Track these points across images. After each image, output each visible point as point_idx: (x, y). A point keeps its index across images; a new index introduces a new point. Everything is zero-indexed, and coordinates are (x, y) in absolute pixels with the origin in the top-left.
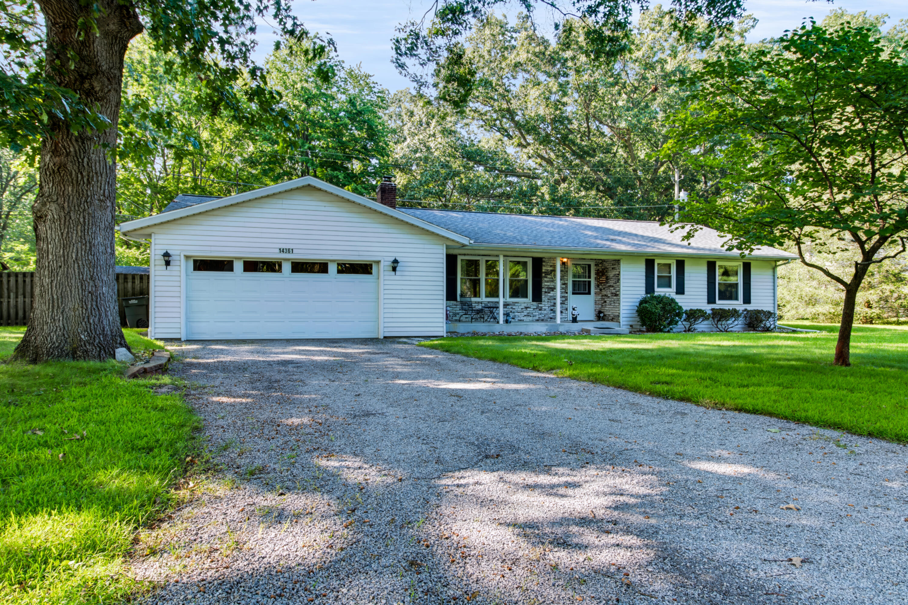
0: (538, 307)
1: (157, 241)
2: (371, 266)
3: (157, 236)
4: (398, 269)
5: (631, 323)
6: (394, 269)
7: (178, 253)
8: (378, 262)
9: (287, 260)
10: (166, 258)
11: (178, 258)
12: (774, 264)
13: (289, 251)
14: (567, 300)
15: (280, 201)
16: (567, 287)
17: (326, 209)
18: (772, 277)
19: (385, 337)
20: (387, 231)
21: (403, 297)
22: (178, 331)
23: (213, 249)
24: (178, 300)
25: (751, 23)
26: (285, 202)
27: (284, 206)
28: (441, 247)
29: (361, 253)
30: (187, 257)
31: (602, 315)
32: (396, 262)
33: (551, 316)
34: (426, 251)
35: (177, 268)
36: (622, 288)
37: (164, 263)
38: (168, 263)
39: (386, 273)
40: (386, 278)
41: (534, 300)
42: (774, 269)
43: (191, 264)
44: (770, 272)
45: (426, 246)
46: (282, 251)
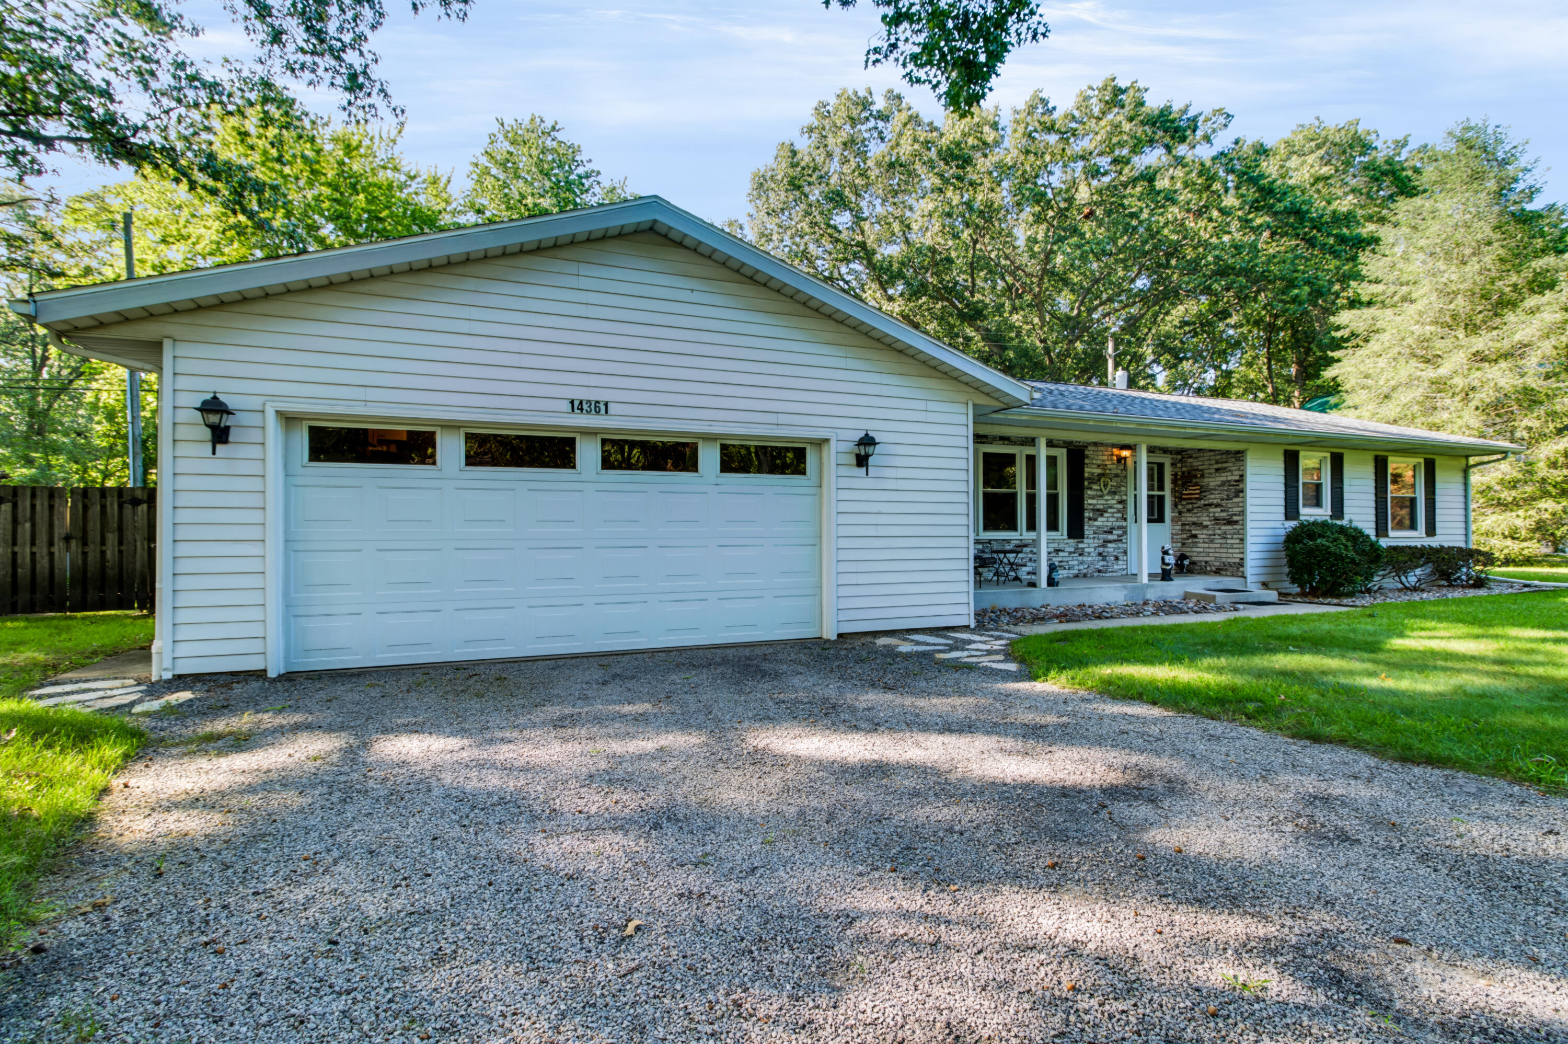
0: (1077, 548)
1: (182, 366)
2: (800, 454)
3: (183, 350)
4: (871, 460)
5: (1263, 579)
6: (862, 461)
7: (256, 403)
8: (821, 443)
9: (589, 432)
10: (214, 419)
11: (255, 419)
12: (1463, 461)
13: (599, 407)
14: (1125, 533)
15: (572, 268)
16: (1125, 508)
17: (694, 297)
18: (1462, 487)
19: (840, 636)
20: (841, 363)
21: (882, 531)
22: (256, 646)
23: (372, 394)
24: (255, 550)
25: (1222, 120)
26: (585, 269)
27: (585, 283)
28: (961, 408)
29: (783, 419)
30: (288, 420)
31: (1186, 562)
32: (868, 441)
33: (1099, 566)
34: (931, 417)
35: (255, 451)
36: (1249, 509)
37: (207, 433)
38: (220, 435)
39: (843, 471)
40: (844, 483)
41: (1071, 535)
42: (1466, 471)
43: (302, 441)
44: (1459, 477)
45: (932, 406)
46: (577, 406)
